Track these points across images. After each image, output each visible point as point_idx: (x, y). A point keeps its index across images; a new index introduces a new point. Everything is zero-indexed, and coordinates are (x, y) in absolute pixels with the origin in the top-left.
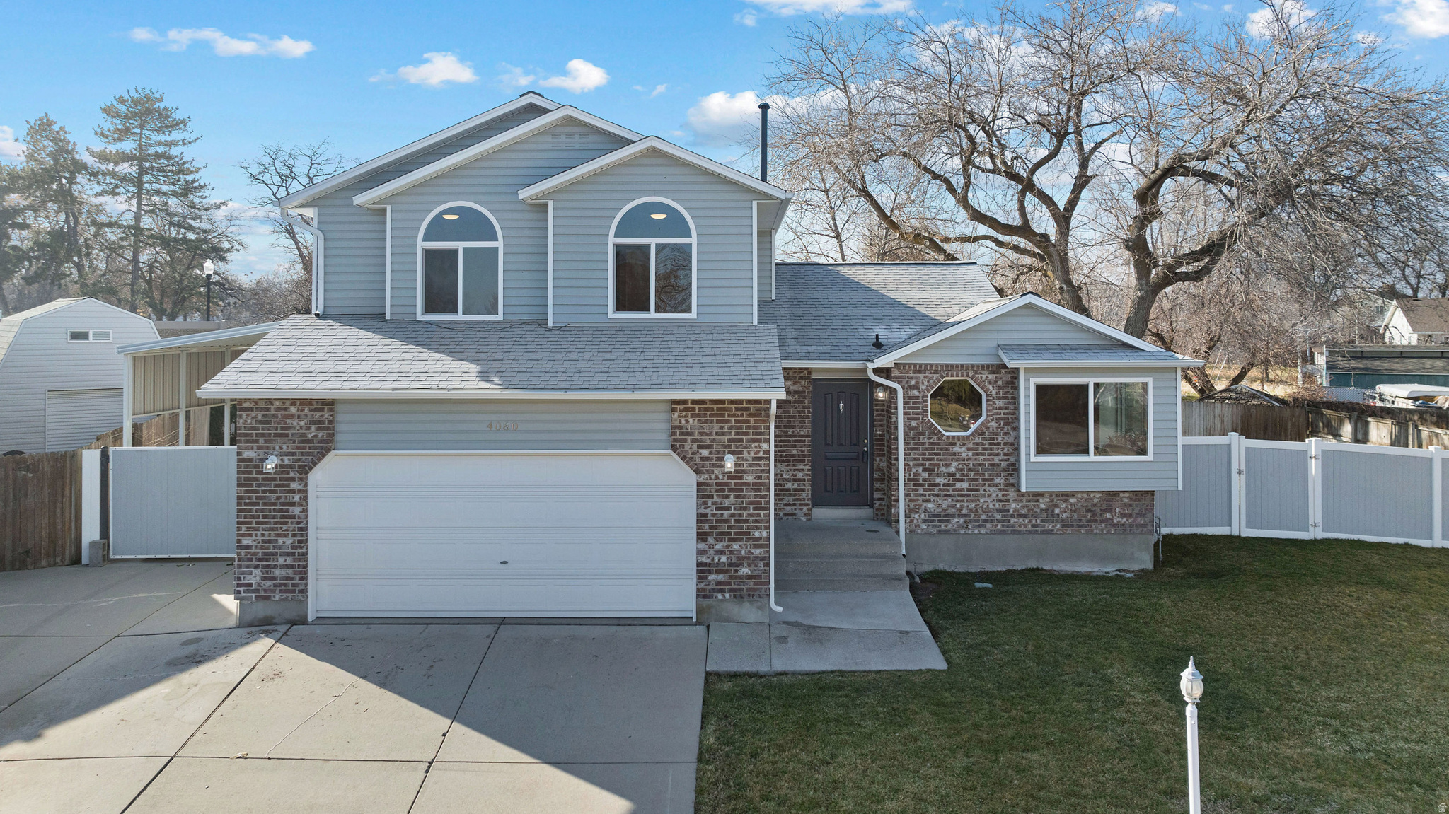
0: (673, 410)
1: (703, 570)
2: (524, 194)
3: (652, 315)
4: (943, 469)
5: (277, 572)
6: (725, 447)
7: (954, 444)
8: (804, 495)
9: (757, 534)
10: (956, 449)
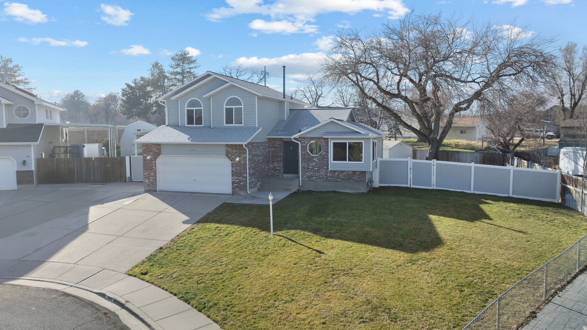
0: (226, 147)
1: (233, 183)
2: (204, 96)
3: (234, 125)
4: (311, 164)
5: (151, 180)
6: (237, 155)
7: (314, 158)
8: (281, 171)
9: (244, 175)
10: (314, 159)
